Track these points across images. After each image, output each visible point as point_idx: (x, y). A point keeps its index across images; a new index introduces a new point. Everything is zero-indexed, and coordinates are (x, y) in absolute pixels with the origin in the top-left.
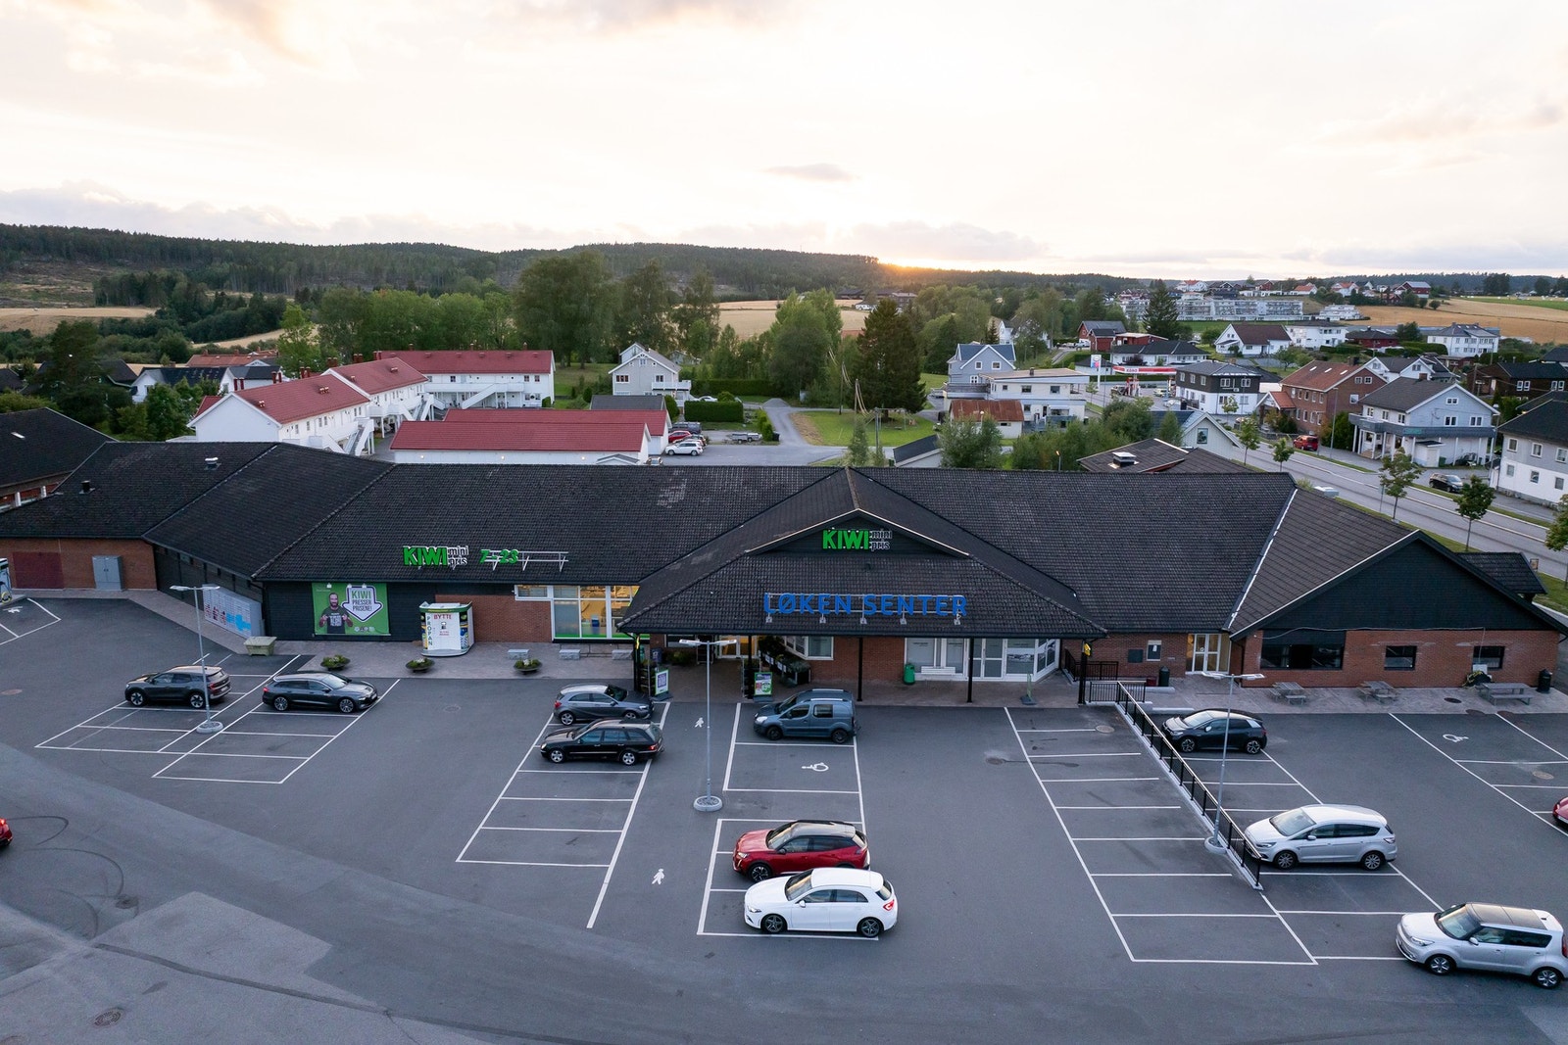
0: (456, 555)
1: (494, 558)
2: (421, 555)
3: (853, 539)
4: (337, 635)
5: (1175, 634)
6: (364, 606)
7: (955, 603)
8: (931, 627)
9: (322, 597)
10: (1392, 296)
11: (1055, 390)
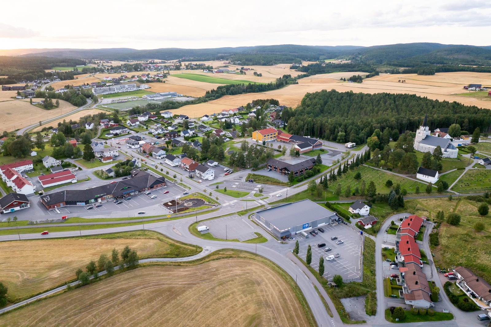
0: (99, 195)
1: (101, 195)
2: (96, 196)
3: (126, 188)
4: (91, 203)
5: (145, 188)
6: (93, 200)
7: (133, 190)
8: (132, 192)
9: (90, 201)
10: (155, 80)
11: (114, 152)
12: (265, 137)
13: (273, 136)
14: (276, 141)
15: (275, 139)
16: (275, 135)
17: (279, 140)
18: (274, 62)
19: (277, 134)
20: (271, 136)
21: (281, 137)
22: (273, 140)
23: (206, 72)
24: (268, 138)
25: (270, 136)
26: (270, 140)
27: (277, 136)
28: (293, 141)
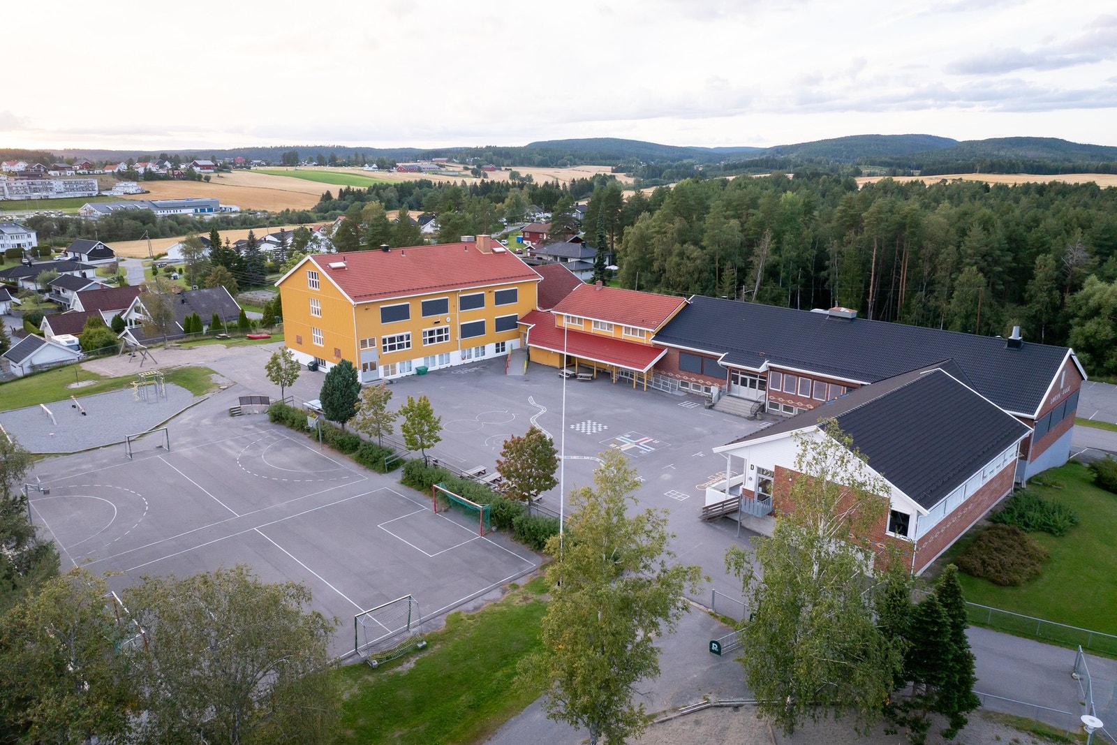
10: (176, 172)
12: (396, 329)
13: (489, 313)
14: (518, 369)
15: (512, 344)
16: (507, 311)
17: (550, 354)
18: (571, 160)
19: (528, 299)
20: (473, 316)
21: (565, 321)
22: (490, 352)
23: (371, 169)
24: (435, 336)
25: (455, 318)
26: (455, 358)
27: (531, 316)
28: (705, 367)
